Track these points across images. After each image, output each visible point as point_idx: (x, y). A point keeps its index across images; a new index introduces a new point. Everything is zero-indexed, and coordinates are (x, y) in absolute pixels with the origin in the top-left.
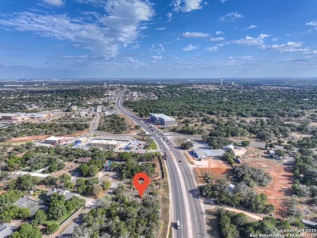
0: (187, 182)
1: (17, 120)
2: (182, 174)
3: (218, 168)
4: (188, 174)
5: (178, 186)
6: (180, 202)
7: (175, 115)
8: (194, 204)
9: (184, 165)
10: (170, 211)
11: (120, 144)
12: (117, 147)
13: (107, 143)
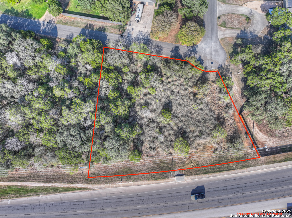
5: (230, 196)
10: (127, 183)
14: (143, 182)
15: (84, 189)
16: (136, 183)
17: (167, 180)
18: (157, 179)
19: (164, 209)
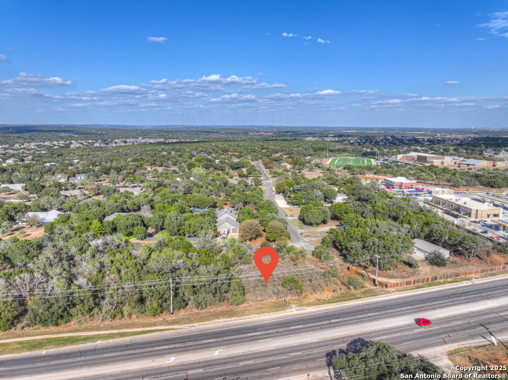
1: (432, 162)
4: (493, 327)
6: (282, 330)
11: (495, 215)
12: (476, 218)
13: (465, 203)
16: (242, 318)
17: (281, 312)
19: (287, 333)
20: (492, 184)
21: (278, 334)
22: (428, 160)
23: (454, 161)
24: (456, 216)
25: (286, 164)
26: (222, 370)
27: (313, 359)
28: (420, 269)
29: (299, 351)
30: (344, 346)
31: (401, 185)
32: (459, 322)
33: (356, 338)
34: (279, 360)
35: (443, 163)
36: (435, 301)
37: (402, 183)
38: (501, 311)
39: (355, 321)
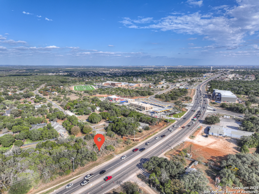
0: (155, 151)
1: (118, 86)
2: (163, 142)
3: (216, 151)
4: (170, 145)
6: (118, 163)
7: (248, 94)
8: (127, 171)
9: (180, 136)
10: (98, 166)
11: (152, 108)
12: (147, 110)
13: (142, 105)
14: (105, 163)
15: (79, 177)
16: (102, 164)
17: (113, 158)
18: (109, 160)
19: (120, 164)
20: (144, 95)
21: (118, 165)
22: (116, 85)
23: (125, 84)
24: (140, 110)
25: (55, 92)
26: (111, 181)
27: (134, 168)
28: (143, 132)
29: (128, 167)
30: (139, 162)
31: (115, 99)
32: (162, 146)
33: (141, 158)
34: (125, 172)
35: (121, 86)
36: (153, 141)
37: (115, 98)
38: (169, 140)
39: (137, 154)
